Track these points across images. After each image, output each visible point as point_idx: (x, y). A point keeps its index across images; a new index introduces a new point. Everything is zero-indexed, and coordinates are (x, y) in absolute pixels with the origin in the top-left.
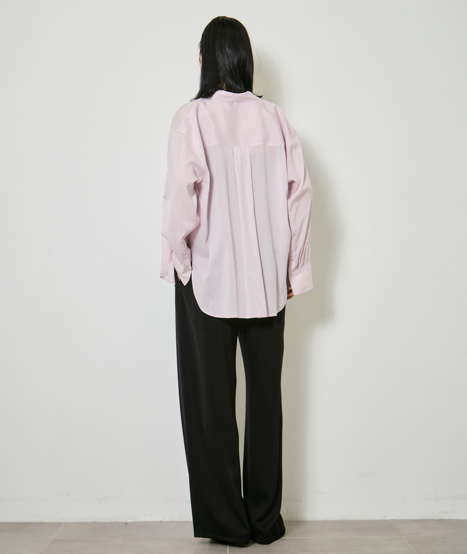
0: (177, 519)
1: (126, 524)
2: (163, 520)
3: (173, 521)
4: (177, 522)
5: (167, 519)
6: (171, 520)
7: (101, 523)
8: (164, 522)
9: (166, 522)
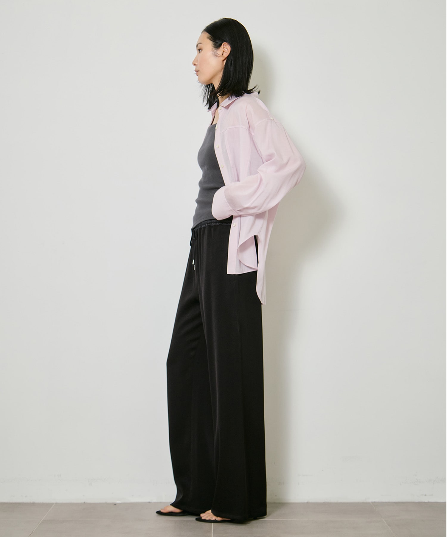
1: (115, 505)
2: (150, 501)
3: (160, 503)
6: (159, 501)
7: (90, 504)
8: (152, 503)
9: (154, 503)
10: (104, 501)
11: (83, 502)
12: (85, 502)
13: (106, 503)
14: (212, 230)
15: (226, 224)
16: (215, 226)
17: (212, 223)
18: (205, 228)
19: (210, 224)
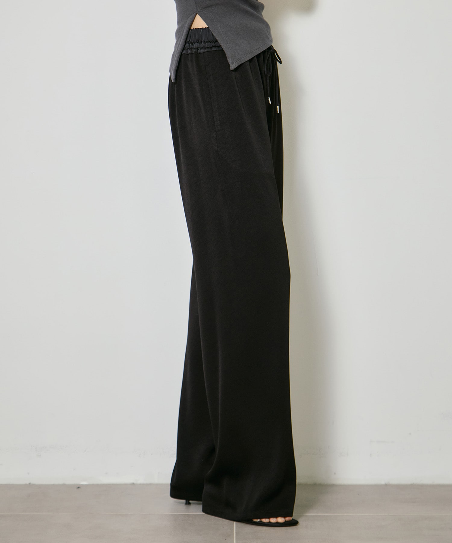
0: (156, 481)
1: (78, 488)
2: (135, 482)
3: (151, 484)
4: (157, 485)
5: (141, 480)
6: (148, 481)
7: (39, 486)
8: (137, 484)
9: (140, 484)
10: (60, 482)
11: (28, 483)
12: (30, 483)
13: (64, 485)
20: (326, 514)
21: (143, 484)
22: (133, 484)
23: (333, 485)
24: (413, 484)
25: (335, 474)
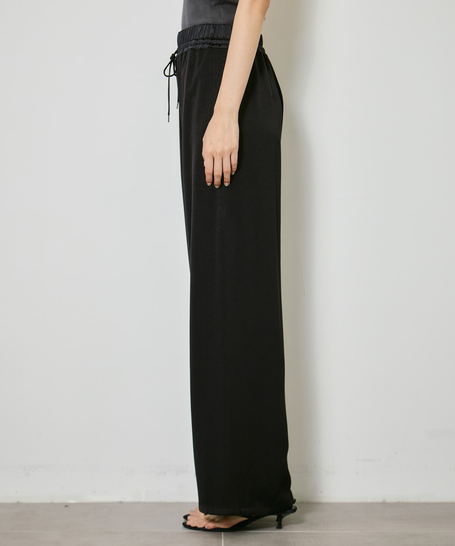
0: (144, 499)
1: (66, 506)
2: (123, 501)
3: (138, 503)
4: (144, 503)
5: (129, 499)
6: (136, 500)
7: (28, 505)
8: (124, 503)
9: (128, 503)
10: (48, 500)
11: (16, 501)
12: (18, 502)
13: (52, 504)
14: (197, 55)
15: (218, 47)
16: (201, 49)
17: (197, 44)
18: (186, 52)
19: (193, 47)
20: (314, 532)
21: (131, 503)
22: (121, 502)
23: (319, 504)
24: (399, 502)
25: (321, 492)
